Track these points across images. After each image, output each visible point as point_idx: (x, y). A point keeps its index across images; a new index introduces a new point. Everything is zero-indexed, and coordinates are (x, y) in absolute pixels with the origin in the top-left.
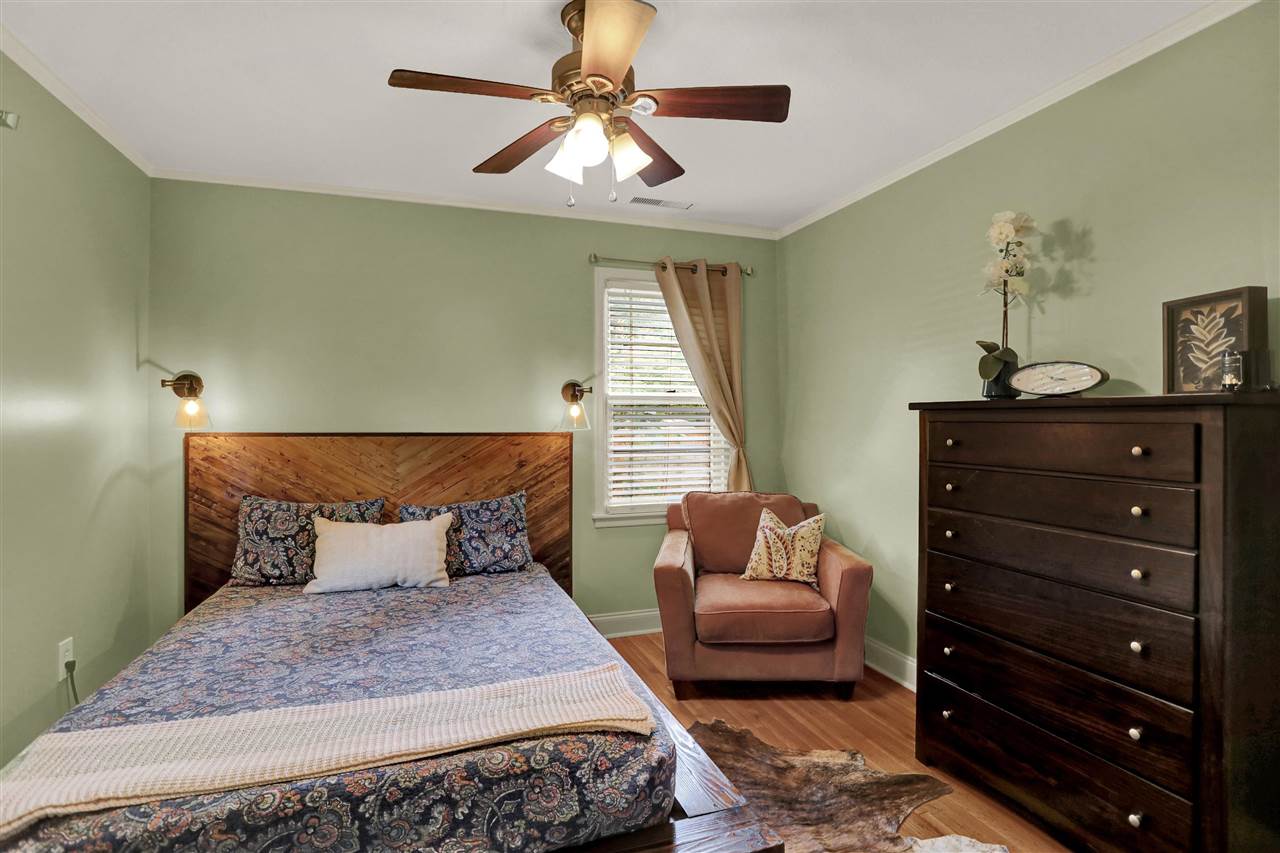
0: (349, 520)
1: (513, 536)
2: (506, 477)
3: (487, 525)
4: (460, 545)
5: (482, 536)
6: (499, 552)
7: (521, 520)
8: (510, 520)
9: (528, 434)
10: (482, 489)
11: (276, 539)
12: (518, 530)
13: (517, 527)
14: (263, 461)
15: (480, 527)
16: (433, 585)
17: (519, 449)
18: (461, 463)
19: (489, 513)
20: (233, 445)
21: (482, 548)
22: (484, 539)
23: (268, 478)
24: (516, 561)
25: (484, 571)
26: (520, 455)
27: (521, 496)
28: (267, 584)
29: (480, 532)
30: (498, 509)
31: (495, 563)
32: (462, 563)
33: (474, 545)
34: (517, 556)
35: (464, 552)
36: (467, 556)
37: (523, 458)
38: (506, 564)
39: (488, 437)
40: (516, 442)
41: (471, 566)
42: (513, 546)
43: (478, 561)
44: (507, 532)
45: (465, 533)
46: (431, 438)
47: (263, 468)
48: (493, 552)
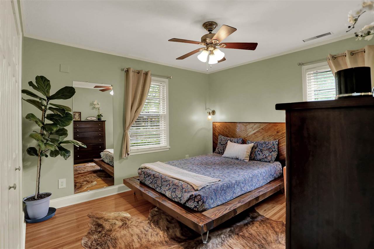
0: (235, 142)
1: (271, 153)
2: (273, 135)
3: (263, 148)
4: (255, 152)
5: (261, 151)
6: (265, 156)
7: (274, 148)
8: (270, 148)
9: (280, 123)
10: (267, 138)
11: (222, 144)
12: (273, 151)
13: (273, 150)
14: (223, 128)
15: (261, 148)
16: (244, 160)
17: (277, 127)
18: (261, 130)
19: (265, 145)
20: (219, 124)
21: (261, 154)
22: (262, 152)
23: (224, 131)
24: (268, 159)
25: (260, 160)
26: (277, 129)
27: (276, 141)
28: (219, 153)
29: (261, 150)
30: (268, 144)
31: (263, 159)
32: (255, 157)
33: (259, 153)
34: (269, 158)
35: (256, 154)
36: (256, 155)
37: (278, 130)
38: (266, 159)
39: (268, 124)
40: (276, 125)
41: (257, 158)
42: (269, 155)
43: (259, 157)
44: (269, 151)
45: (257, 150)
46: (254, 124)
47: (223, 129)
48: (263, 156)
